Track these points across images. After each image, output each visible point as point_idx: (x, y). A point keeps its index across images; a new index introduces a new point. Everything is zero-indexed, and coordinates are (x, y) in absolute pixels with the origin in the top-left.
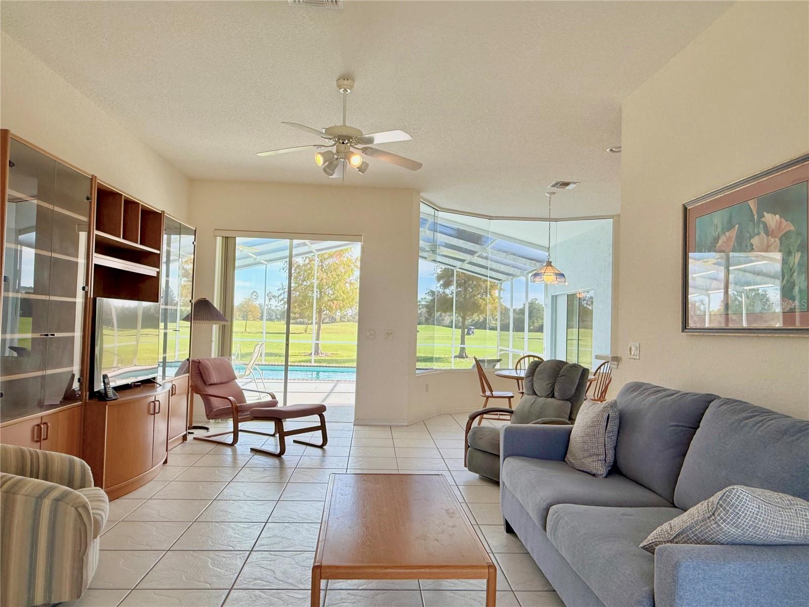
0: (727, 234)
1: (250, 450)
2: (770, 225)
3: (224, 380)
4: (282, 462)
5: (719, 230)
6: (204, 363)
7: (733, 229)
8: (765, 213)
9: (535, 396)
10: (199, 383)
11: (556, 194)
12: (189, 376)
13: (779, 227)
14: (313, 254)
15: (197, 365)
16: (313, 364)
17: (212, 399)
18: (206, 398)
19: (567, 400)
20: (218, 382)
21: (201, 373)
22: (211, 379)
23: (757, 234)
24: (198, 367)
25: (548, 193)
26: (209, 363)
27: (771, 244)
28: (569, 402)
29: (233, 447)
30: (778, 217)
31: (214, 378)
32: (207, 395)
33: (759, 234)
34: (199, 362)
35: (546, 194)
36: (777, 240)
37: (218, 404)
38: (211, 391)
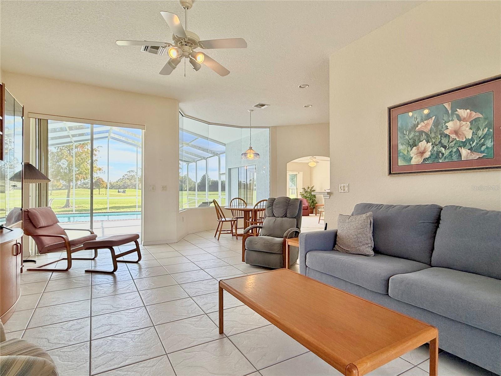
0: (425, 122)
1: (85, 272)
2: (462, 116)
3: (49, 224)
4: (115, 277)
5: (419, 120)
6: (32, 211)
7: (430, 119)
8: (458, 110)
9: (274, 218)
10: (30, 227)
11: (253, 111)
12: (22, 223)
13: (470, 116)
14: (73, 144)
15: (27, 214)
16: (74, 212)
17: (43, 238)
18: (37, 238)
19: (294, 218)
20: (46, 225)
21: (30, 219)
22: (40, 223)
23: (451, 121)
24: (28, 215)
25: (250, 110)
26: (37, 212)
27: (463, 125)
28: (295, 219)
29: (67, 272)
30: (468, 111)
31: (43, 223)
32: (37, 235)
33: (452, 120)
34: (28, 211)
35: (249, 111)
36: (468, 123)
37: (47, 241)
38: (40, 232)
